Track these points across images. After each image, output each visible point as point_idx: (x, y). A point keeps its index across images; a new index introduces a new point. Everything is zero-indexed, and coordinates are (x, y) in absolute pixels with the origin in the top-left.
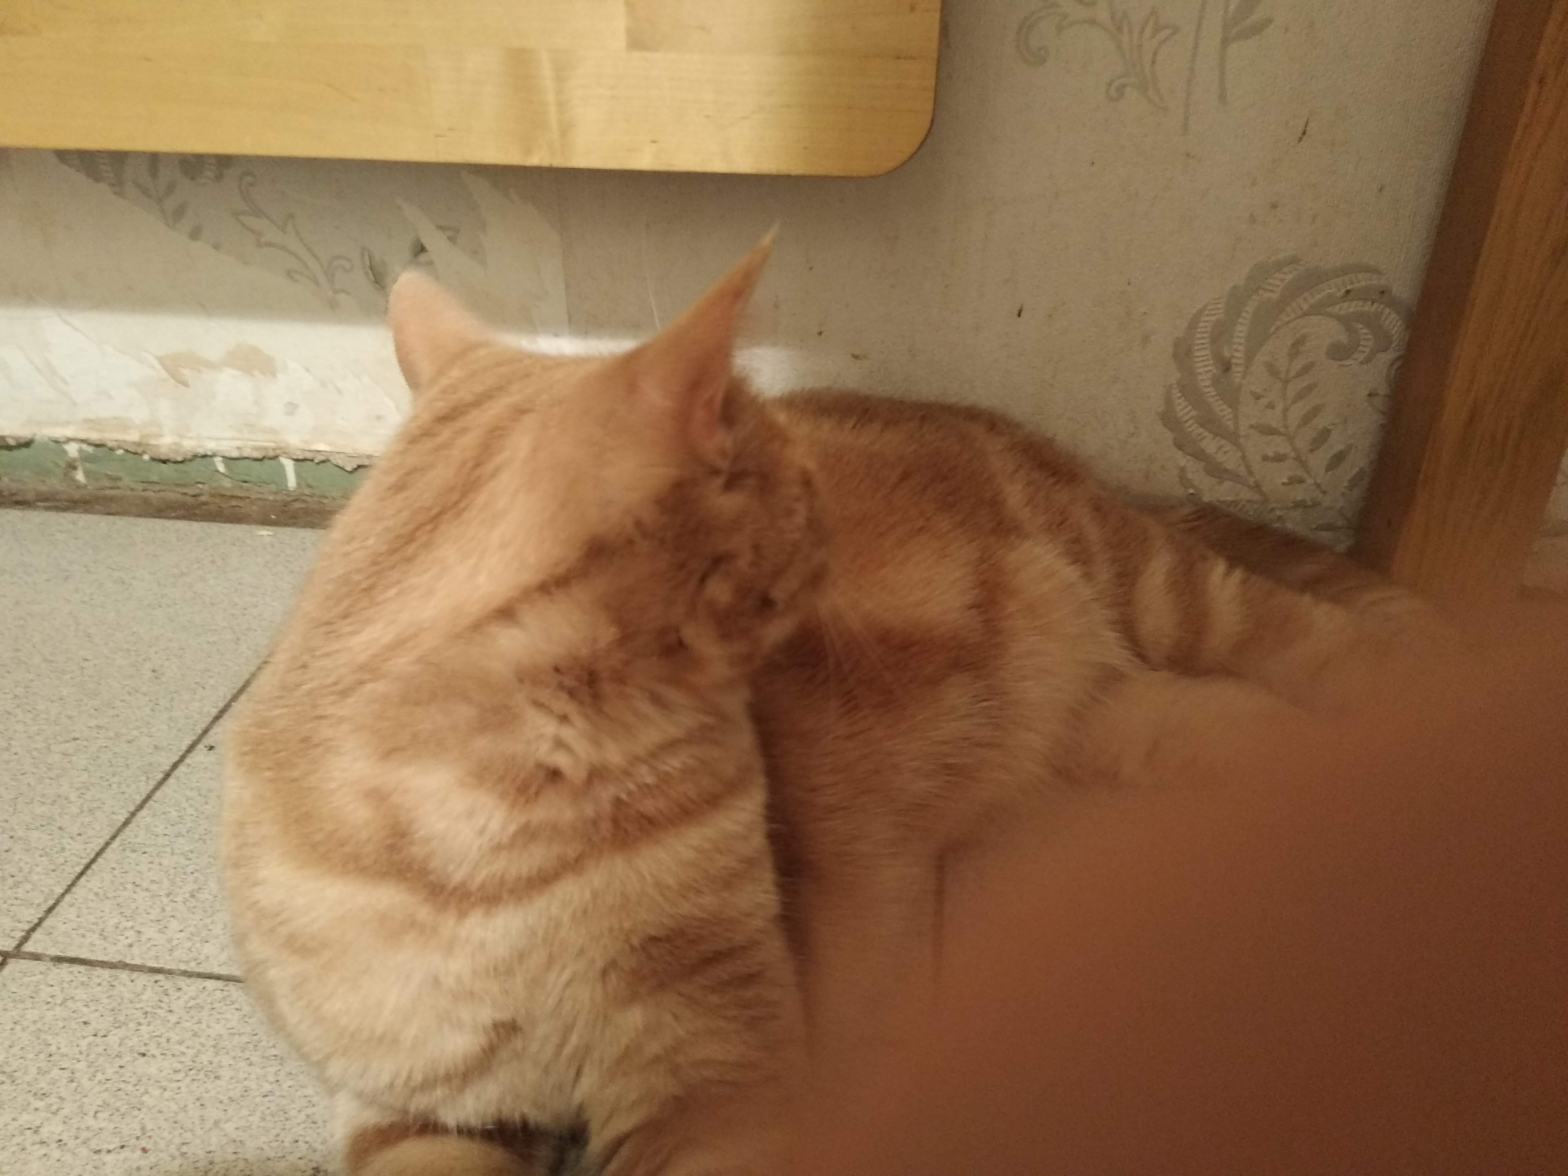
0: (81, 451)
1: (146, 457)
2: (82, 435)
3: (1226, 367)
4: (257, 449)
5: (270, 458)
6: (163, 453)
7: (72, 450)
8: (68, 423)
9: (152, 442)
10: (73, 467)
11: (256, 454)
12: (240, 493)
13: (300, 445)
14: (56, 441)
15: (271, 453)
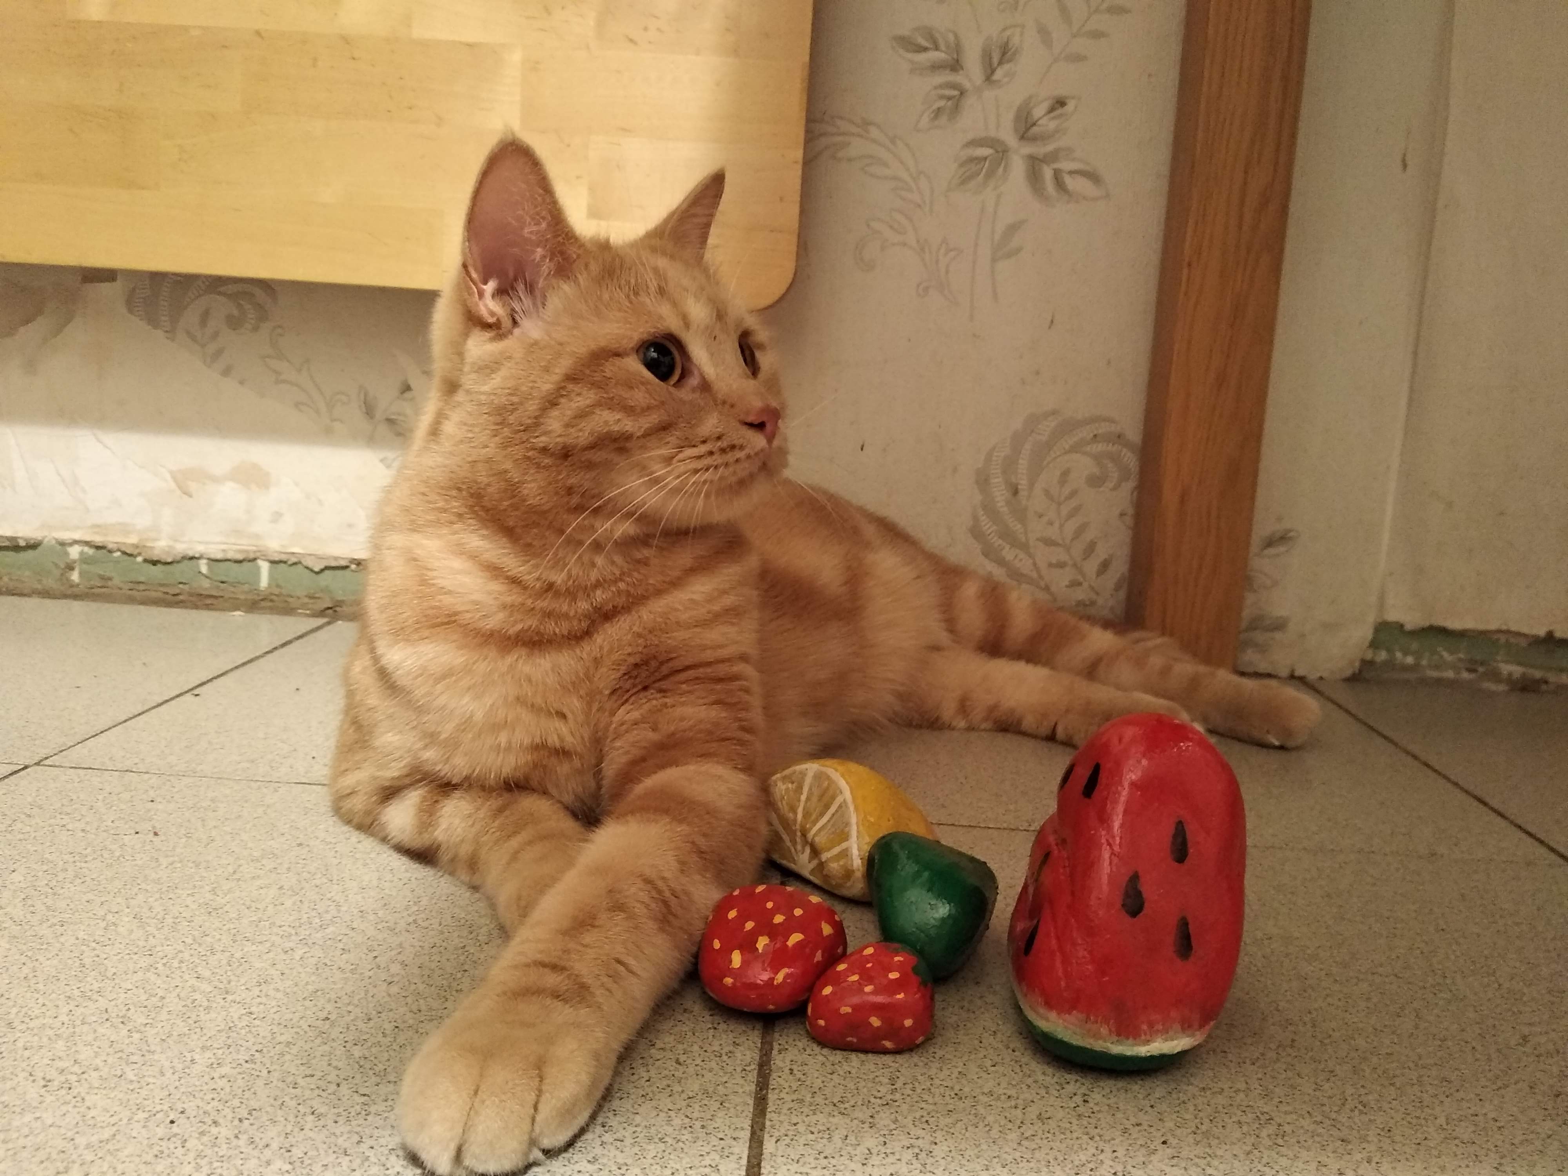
0: (82, 553)
1: (139, 559)
4: (239, 551)
5: (249, 560)
6: (157, 554)
7: (74, 552)
9: (149, 544)
10: (70, 568)
11: (240, 557)
12: (214, 593)
13: (278, 548)
14: (63, 544)
15: (252, 556)
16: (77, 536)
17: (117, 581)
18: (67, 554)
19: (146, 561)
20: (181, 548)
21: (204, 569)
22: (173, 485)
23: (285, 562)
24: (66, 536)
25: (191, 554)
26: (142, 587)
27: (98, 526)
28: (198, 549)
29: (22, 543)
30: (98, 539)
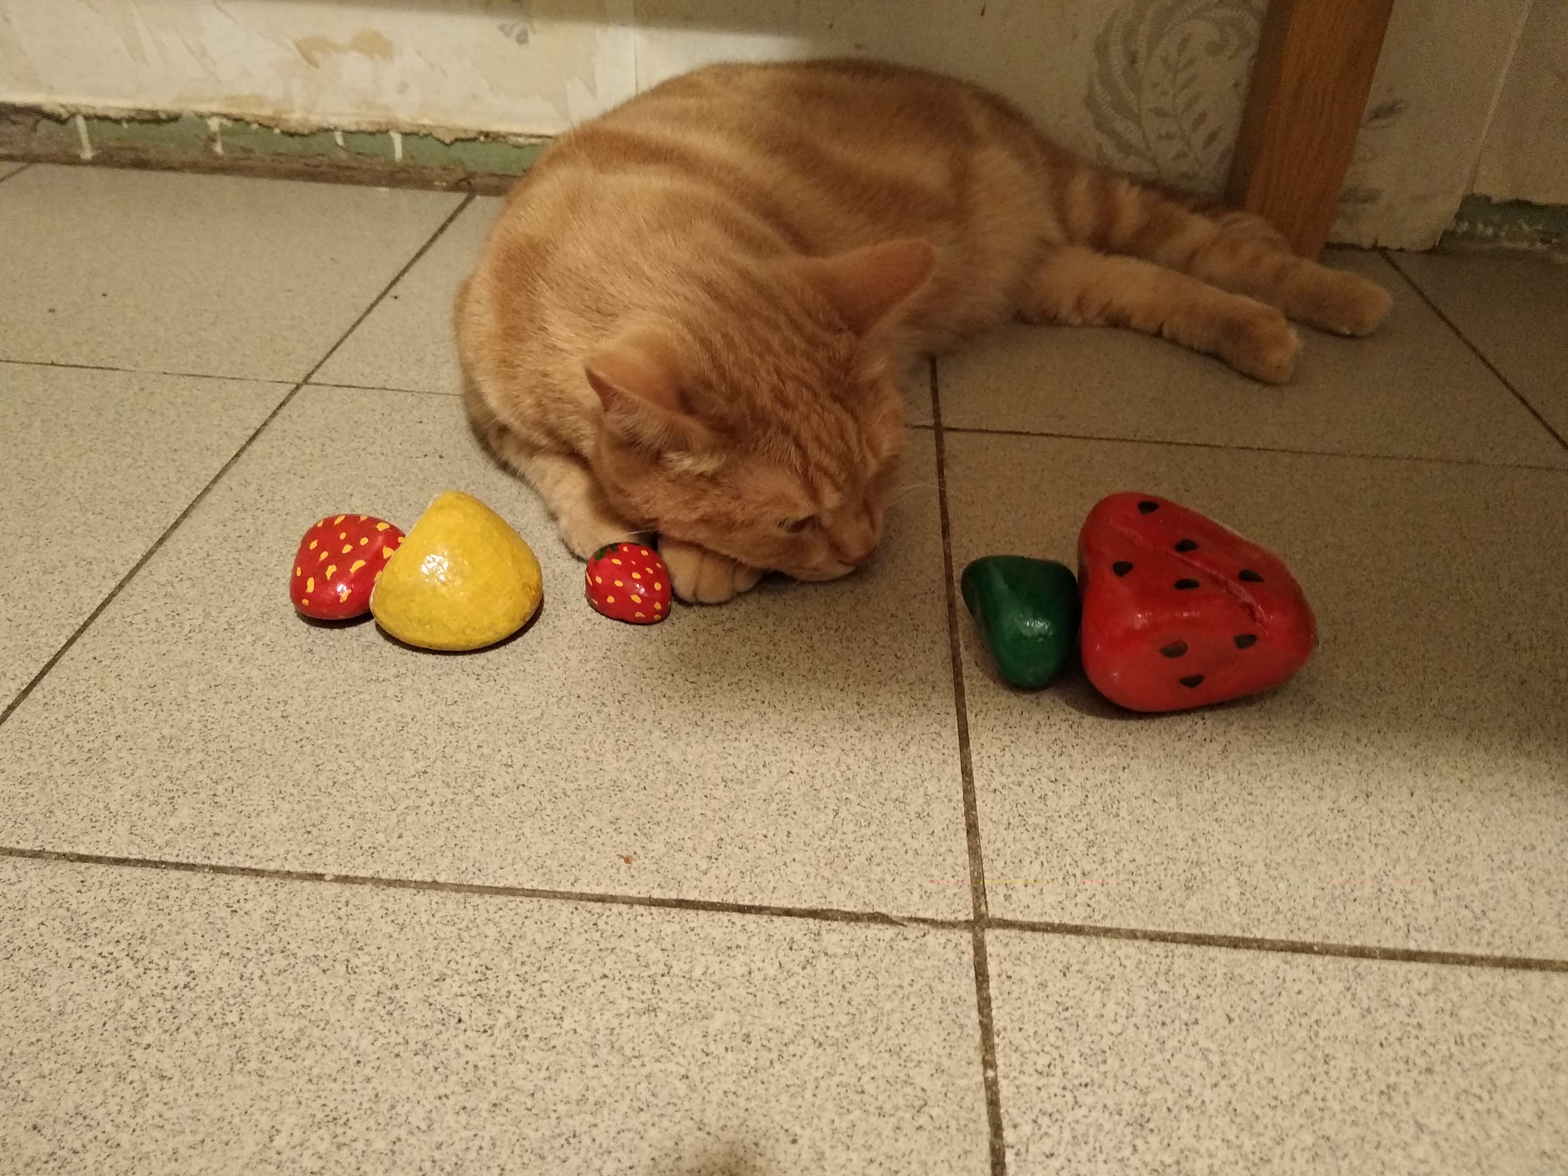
0: (221, 125)
1: (277, 131)
2: (224, 110)
3: (1133, 60)
4: (372, 123)
5: (381, 133)
6: (293, 126)
7: (214, 124)
8: (212, 100)
9: (284, 116)
10: (212, 139)
11: (371, 128)
12: (354, 164)
13: (408, 120)
14: (201, 116)
15: (384, 128)
16: (214, 107)
17: (258, 154)
18: (207, 126)
19: (283, 133)
20: (316, 120)
21: (340, 141)
22: (300, 56)
23: (416, 134)
24: (203, 108)
25: (325, 125)
26: (283, 159)
27: (232, 98)
28: (332, 121)
29: (163, 116)
30: (235, 111)
